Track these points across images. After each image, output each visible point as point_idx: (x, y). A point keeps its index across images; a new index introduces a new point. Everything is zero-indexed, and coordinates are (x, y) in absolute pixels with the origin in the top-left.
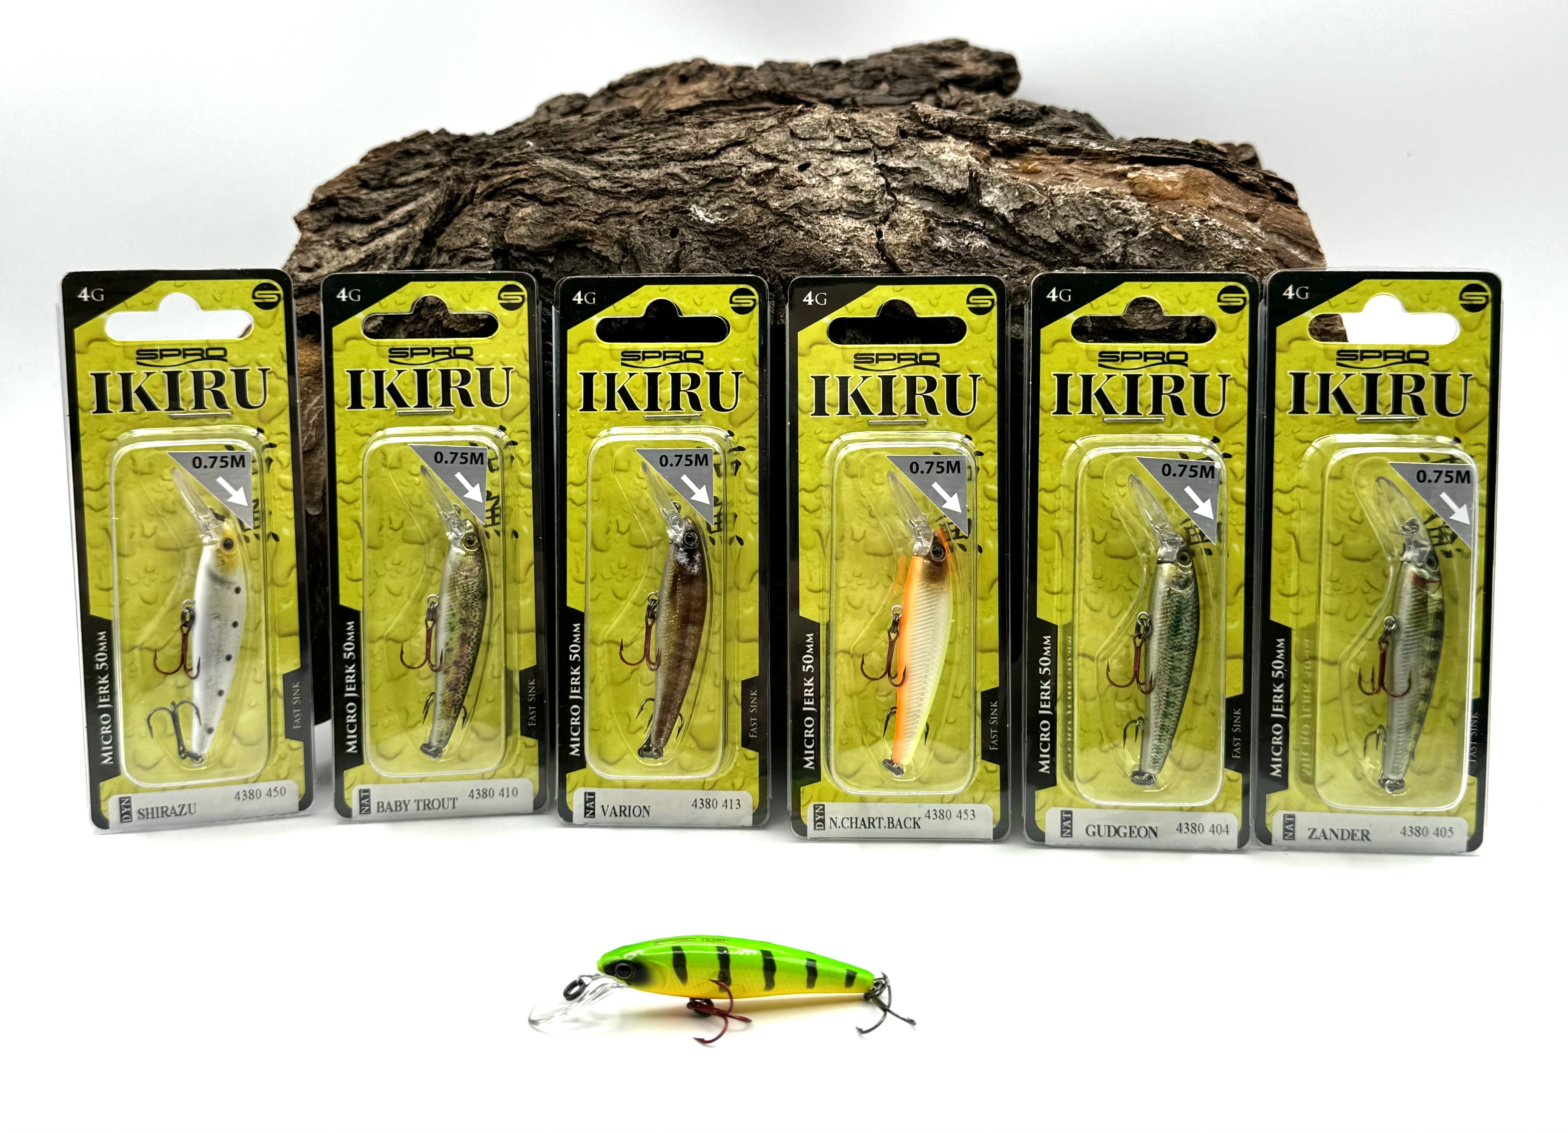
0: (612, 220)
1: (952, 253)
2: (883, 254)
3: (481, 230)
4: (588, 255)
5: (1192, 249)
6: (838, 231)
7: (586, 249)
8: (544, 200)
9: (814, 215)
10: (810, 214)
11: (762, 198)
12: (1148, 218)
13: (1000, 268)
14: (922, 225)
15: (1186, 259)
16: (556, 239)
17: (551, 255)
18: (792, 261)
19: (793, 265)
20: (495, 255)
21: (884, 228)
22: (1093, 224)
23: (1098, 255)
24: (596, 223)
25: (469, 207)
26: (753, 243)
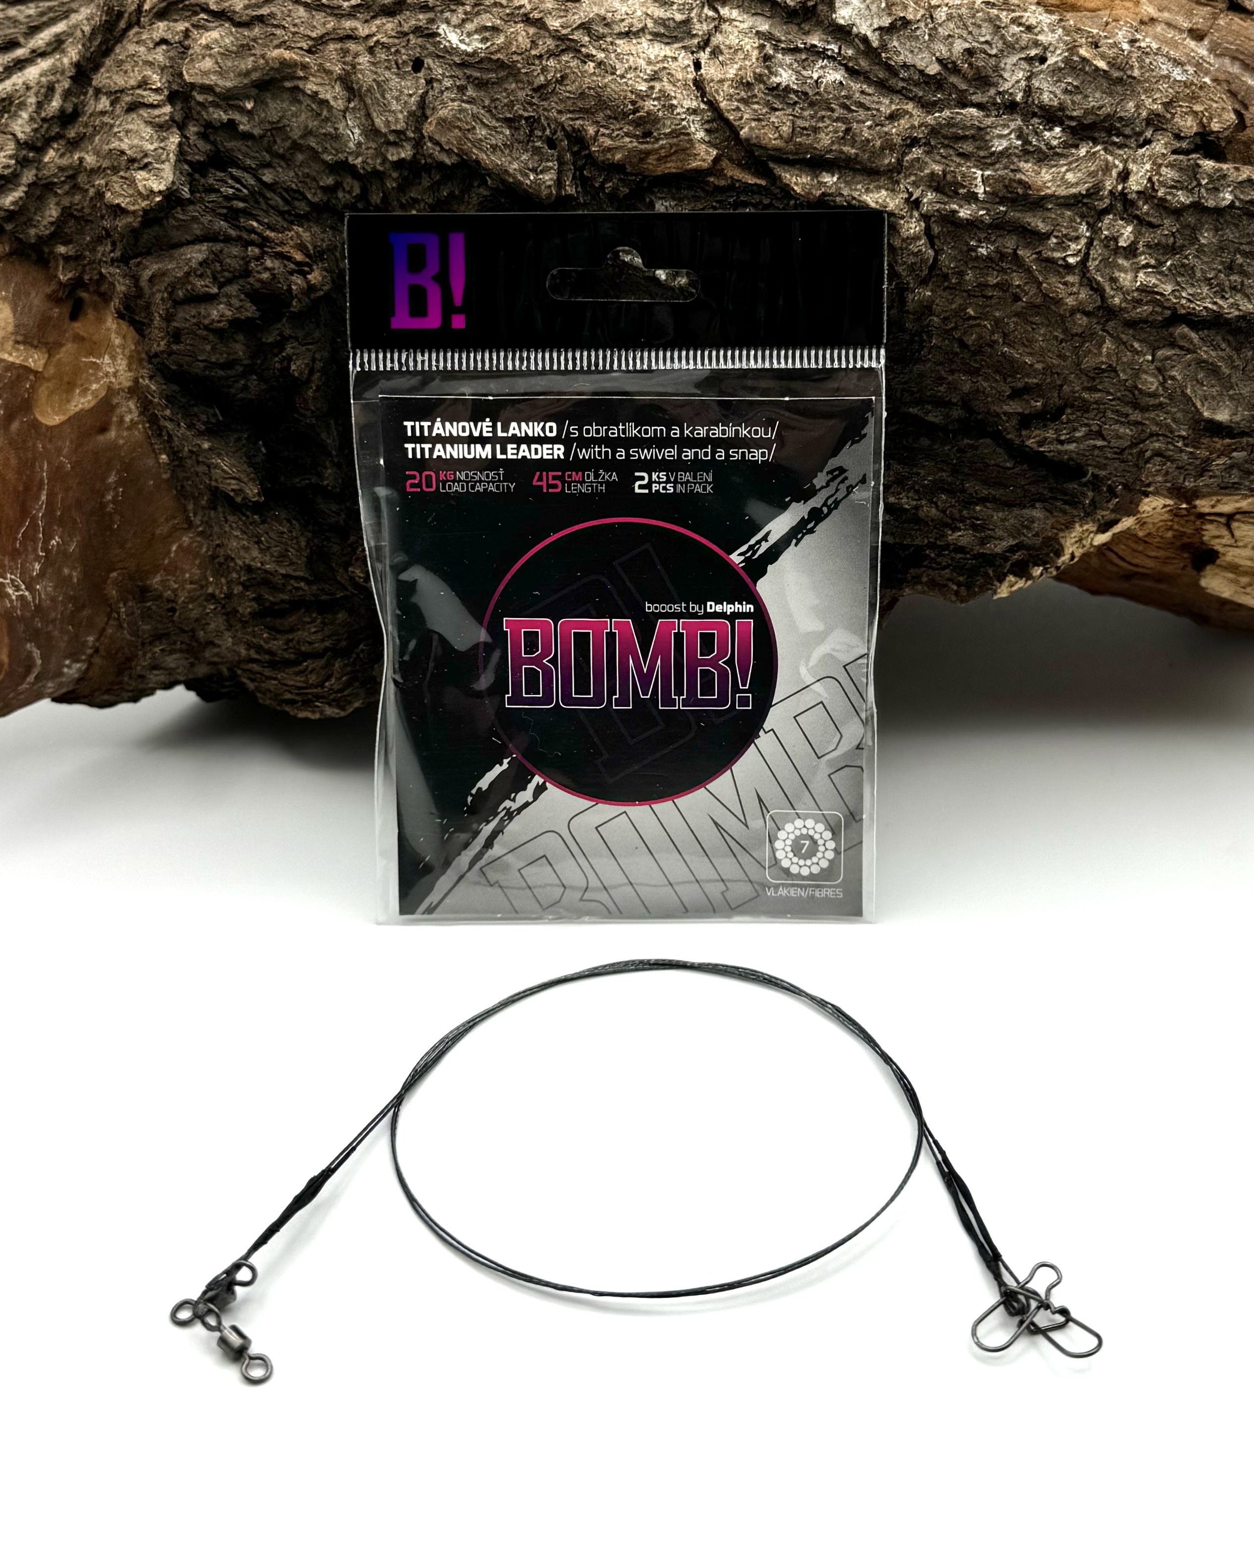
0: (332, 46)
1: (796, 92)
2: (703, 94)
3: (150, 64)
4: (301, 98)
5: (1120, 80)
6: (642, 63)
7: (296, 88)
8: (237, 18)
9: (609, 39)
10: (602, 37)
11: (536, 15)
12: (1060, 38)
13: (862, 114)
14: (755, 53)
15: (1110, 94)
16: (255, 76)
17: (248, 98)
18: (580, 104)
19: (581, 110)
20: (172, 98)
21: (704, 56)
22: (985, 47)
23: (992, 91)
24: (309, 51)
25: (136, 29)
26: (525, 79)
